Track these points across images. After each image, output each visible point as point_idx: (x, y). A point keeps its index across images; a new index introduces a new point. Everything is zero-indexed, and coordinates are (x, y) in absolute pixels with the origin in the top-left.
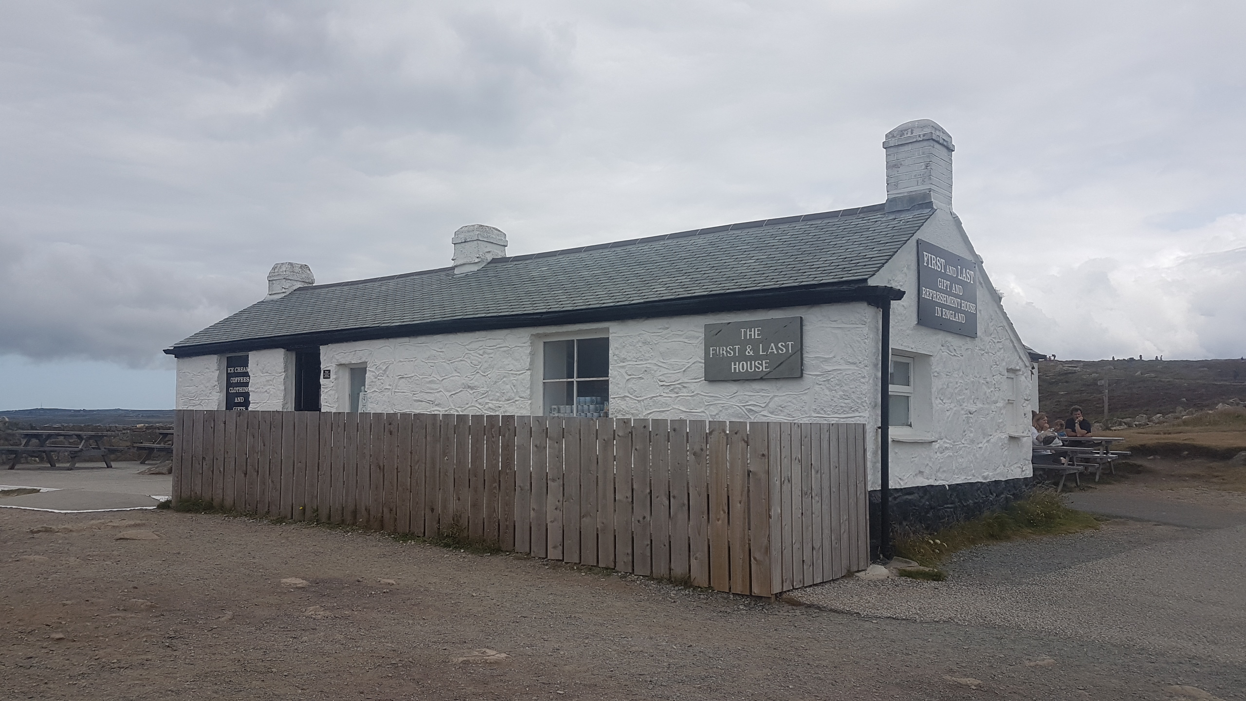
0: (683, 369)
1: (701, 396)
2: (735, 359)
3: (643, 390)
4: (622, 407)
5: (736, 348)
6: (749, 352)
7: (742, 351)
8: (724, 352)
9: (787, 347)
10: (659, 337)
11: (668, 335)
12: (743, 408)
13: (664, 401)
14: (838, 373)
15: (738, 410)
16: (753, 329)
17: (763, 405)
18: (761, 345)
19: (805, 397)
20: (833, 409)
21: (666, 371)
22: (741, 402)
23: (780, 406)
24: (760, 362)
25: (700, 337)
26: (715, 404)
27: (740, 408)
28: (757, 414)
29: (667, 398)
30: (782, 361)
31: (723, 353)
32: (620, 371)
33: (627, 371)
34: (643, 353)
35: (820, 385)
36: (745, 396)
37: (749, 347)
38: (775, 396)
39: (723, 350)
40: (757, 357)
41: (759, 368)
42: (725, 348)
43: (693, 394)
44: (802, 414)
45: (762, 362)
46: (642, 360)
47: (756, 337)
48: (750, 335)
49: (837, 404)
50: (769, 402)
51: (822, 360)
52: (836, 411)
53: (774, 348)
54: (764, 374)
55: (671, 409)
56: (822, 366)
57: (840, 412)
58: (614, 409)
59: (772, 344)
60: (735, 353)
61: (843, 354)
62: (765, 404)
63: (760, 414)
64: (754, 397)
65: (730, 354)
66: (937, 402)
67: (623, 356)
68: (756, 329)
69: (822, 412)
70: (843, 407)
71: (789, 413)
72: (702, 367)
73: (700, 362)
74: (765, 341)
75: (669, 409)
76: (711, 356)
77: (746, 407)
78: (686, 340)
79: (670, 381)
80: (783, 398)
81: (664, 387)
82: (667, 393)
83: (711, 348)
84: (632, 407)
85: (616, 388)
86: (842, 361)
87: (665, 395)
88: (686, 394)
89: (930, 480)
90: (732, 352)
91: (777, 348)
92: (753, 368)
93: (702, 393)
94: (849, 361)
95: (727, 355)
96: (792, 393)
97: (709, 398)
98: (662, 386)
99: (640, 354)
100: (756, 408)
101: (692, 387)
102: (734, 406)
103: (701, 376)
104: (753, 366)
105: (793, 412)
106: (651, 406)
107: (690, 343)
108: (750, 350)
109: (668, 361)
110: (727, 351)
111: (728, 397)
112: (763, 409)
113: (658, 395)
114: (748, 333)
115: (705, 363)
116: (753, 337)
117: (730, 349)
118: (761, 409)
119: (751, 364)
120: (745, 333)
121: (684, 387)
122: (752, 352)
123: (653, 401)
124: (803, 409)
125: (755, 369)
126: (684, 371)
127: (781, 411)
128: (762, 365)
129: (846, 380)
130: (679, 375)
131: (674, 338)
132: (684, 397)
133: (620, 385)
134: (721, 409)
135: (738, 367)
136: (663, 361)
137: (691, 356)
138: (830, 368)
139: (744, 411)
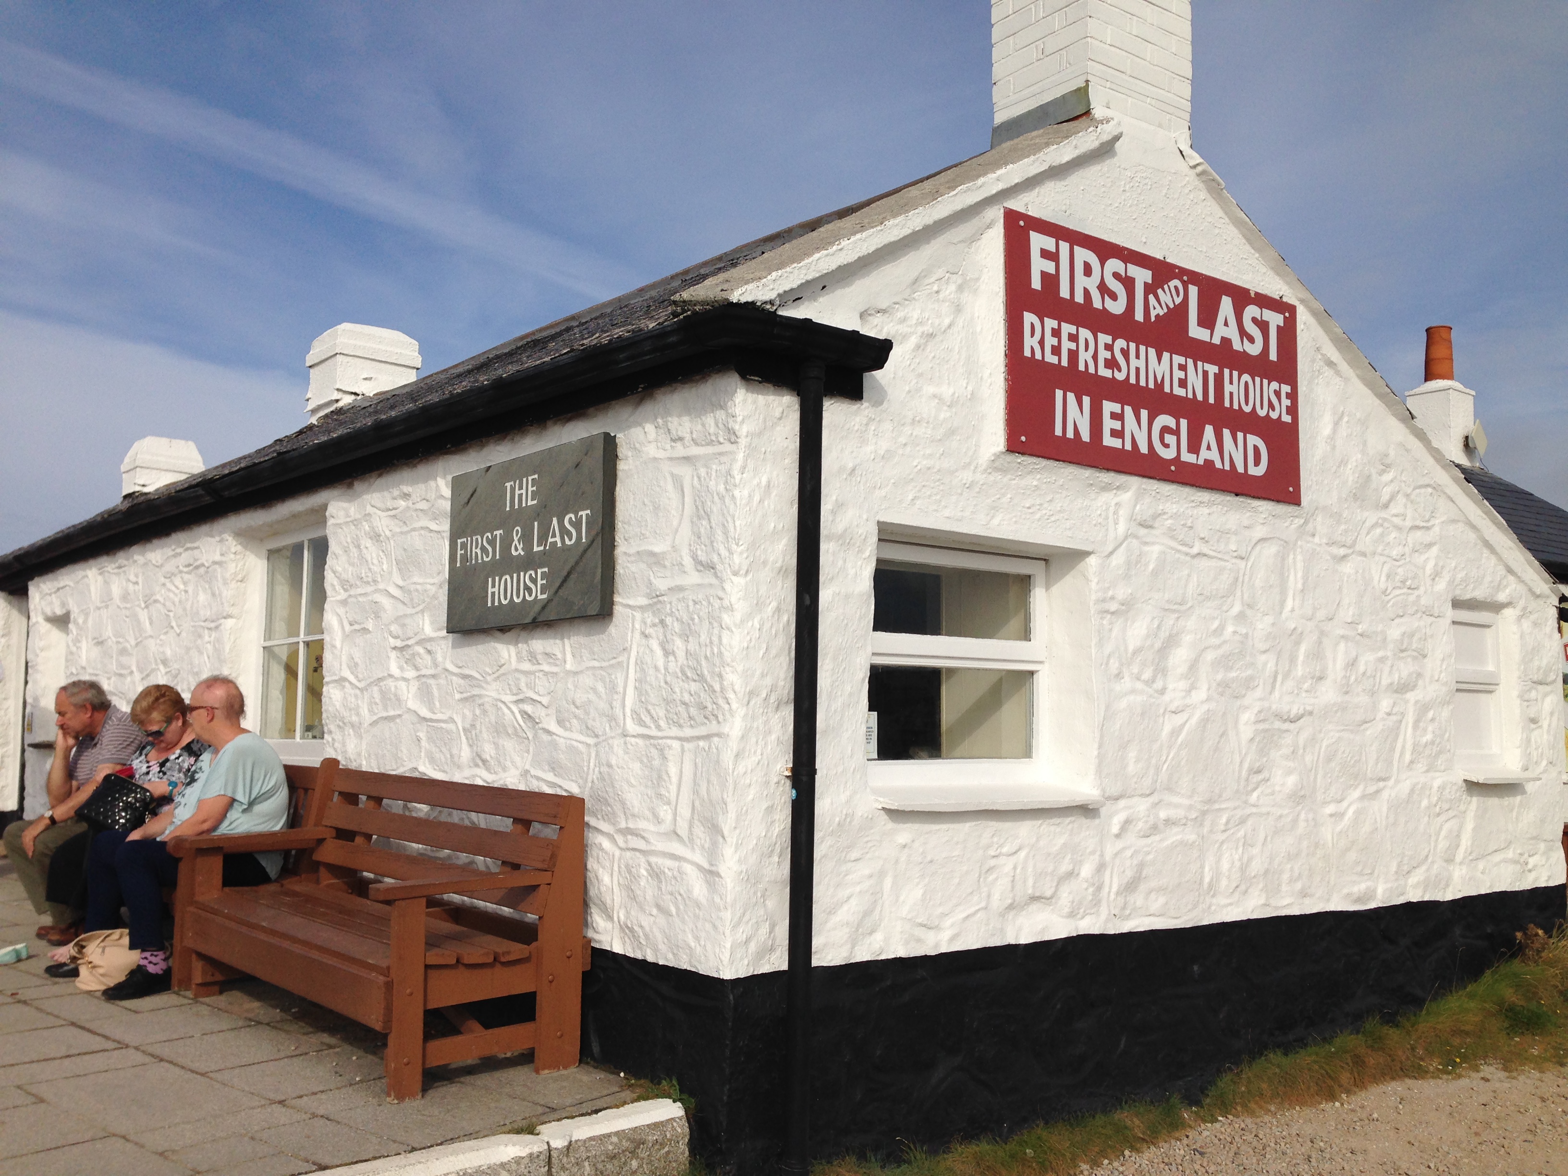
0: (426, 604)
1: (449, 676)
2: (495, 569)
3: (368, 663)
5: (496, 536)
6: (518, 548)
7: (507, 543)
8: (479, 550)
10: (395, 521)
11: (408, 514)
12: (514, 709)
13: (394, 691)
14: (680, 600)
15: (506, 714)
16: (525, 480)
17: (546, 702)
18: (536, 525)
19: (618, 674)
20: (668, 711)
21: (401, 611)
22: (511, 690)
23: (574, 703)
24: (534, 574)
26: (471, 696)
27: (509, 709)
29: (400, 683)
30: (569, 569)
31: (476, 554)
32: (339, 612)
34: (371, 566)
35: (647, 636)
36: (517, 675)
37: (517, 534)
38: (567, 674)
39: (476, 546)
40: (528, 562)
41: (531, 593)
42: (480, 539)
43: (437, 671)
44: (611, 728)
46: (369, 582)
47: (530, 502)
48: (521, 497)
49: (675, 696)
51: (650, 560)
52: (675, 717)
53: (557, 530)
54: (538, 608)
55: (404, 713)
56: (652, 577)
57: (682, 722)
59: (555, 521)
60: (495, 551)
62: (550, 697)
63: (541, 726)
64: (532, 677)
65: (488, 555)
68: (530, 479)
69: (648, 720)
70: (688, 705)
71: (590, 723)
74: (544, 511)
75: (401, 712)
76: (458, 564)
77: (519, 706)
79: (406, 635)
80: (580, 678)
81: (397, 652)
82: (401, 668)
83: (459, 543)
86: (689, 561)
87: (397, 674)
88: (429, 671)
90: (490, 550)
91: (564, 532)
93: (452, 668)
94: (701, 559)
95: (482, 557)
96: (595, 665)
97: (462, 681)
98: (393, 649)
99: (366, 569)
100: (534, 709)
101: (439, 651)
102: (500, 705)
104: (521, 587)
105: (595, 720)
106: (376, 704)
108: (519, 541)
109: (406, 583)
110: (482, 547)
111: (490, 678)
112: (546, 712)
113: (386, 674)
114: (517, 492)
116: (524, 504)
117: (488, 540)
118: (542, 712)
119: (519, 581)
120: (513, 490)
121: (428, 652)
122: (521, 545)
123: (380, 692)
124: (614, 712)
125: (524, 595)
126: (428, 608)
127: (576, 717)
128: (536, 581)
129: (692, 619)
130: (419, 619)
131: (415, 521)
132: (425, 679)
133: (337, 648)
134: (478, 712)
135: (497, 591)
136: (399, 583)
137: (440, 567)
138: (664, 586)
139: (516, 719)
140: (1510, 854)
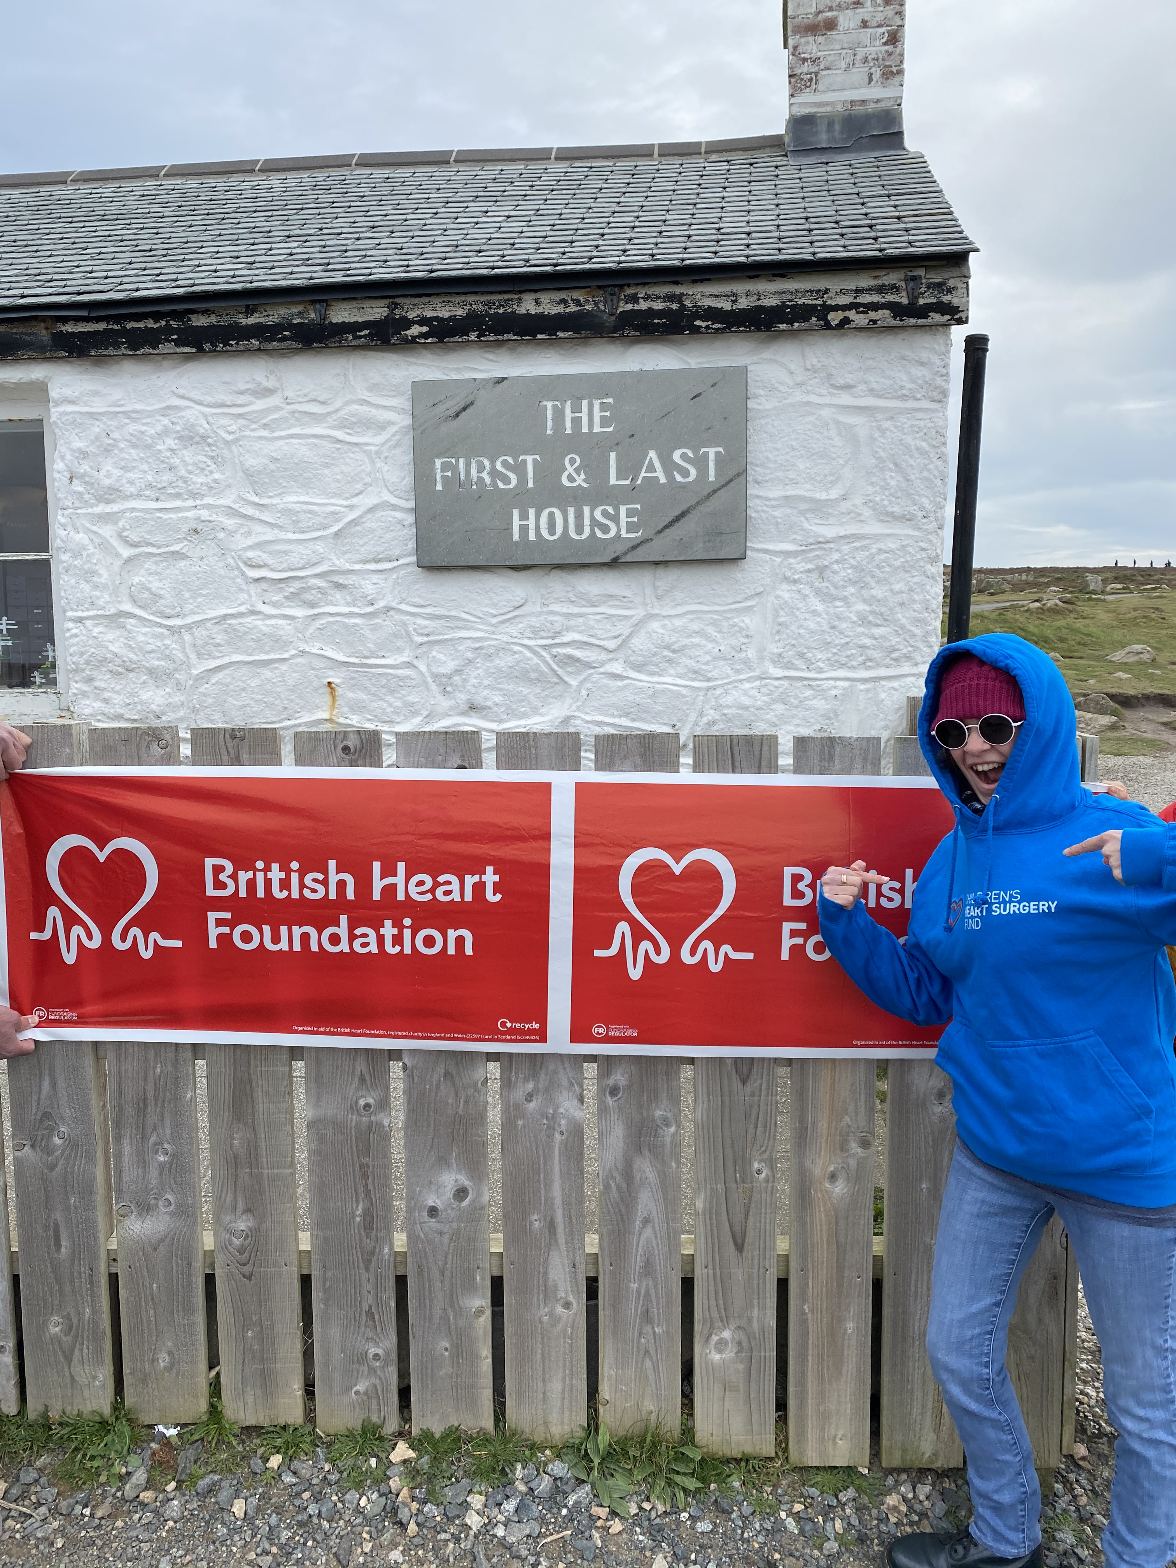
0: (335, 529)
1: (398, 617)
3: (187, 595)
4: (112, 648)
5: (525, 461)
8: (485, 475)
9: (701, 463)
10: (241, 422)
11: (275, 416)
12: (544, 654)
13: (266, 629)
14: (857, 549)
15: (529, 659)
16: (585, 403)
17: (611, 644)
18: (613, 455)
19: (747, 621)
20: (835, 654)
21: (270, 534)
22: (536, 632)
23: (668, 647)
24: (611, 510)
25: (393, 424)
26: (451, 640)
27: (535, 653)
28: (592, 671)
29: (280, 622)
30: (683, 508)
31: (480, 479)
32: (95, 528)
33: (124, 529)
34: (183, 472)
35: (795, 582)
36: (551, 618)
37: (572, 462)
38: (651, 617)
39: (481, 468)
41: (605, 529)
42: (487, 463)
43: (370, 609)
44: (738, 672)
45: (617, 510)
46: (178, 496)
47: (597, 429)
48: (577, 422)
49: (848, 640)
50: (630, 636)
51: (803, 506)
52: (843, 660)
53: (657, 465)
54: (620, 549)
55: (293, 657)
56: (806, 525)
57: (854, 663)
58: (82, 654)
59: (652, 454)
60: (522, 479)
61: (870, 490)
62: (619, 641)
63: (601, 670)
64: (581, 620)
65: (507, 481)
67: (107, 482)
68: (597, 404)
69: (799, 663)
70: (868, 648)
71: (697, 667)
72: (400, 522)
73: (395, 507)
75: (286, 656)
76: (439, 487)
77: (555, 651)
78: (339, 434)
79: (285, 565)
80: (678, 622)
81: (264, 586)
82: (275, 605)
83: (438, 462)
84: (149, 648)
85: (86, 587)
86: (867, 512)
87: (268, 610)
88: (346, 610)
90: (513, 477)
91: (669, 465)
92: (587, 531)
93: (403, 607)
94: (890, 509)
95: (494, 484)
96: (705, 608)
97: (427, 622)
98: (257, 580)
99: (166, 477)
100: (588, 653)
101: (368, 587)
102: (516, 648)
103: (397, 552)
104: (587, 521)
105: (707, 663)
106: (219, 645)
107: (356, 444)
108: (577, 470)
109: (275, 501)
110: (494, 473)
111: (494, 621)
112: (611, 656)
113: (243, 609)
114: (569, 415)
115: (416, 510)
116: (585, 430)
117: (505, 464)
118: (604, 656)
119: (579, 516)
120: (559, 415)
121: (339, 586)
122: (583, 476)
123: (225, 631)
124: (743, 655)
125: (592, 531)
126: (337, 534)
127: (670, 661)
128: (616, 519)
129: (878, 567)
130: (320, 547)
131: (294, 426)
132: (339, 618)
133: (100, 576)
134: (470, 655)
136: (256, 499)
137: (359, 486)
138: (829, 532)
139: (546, 663)
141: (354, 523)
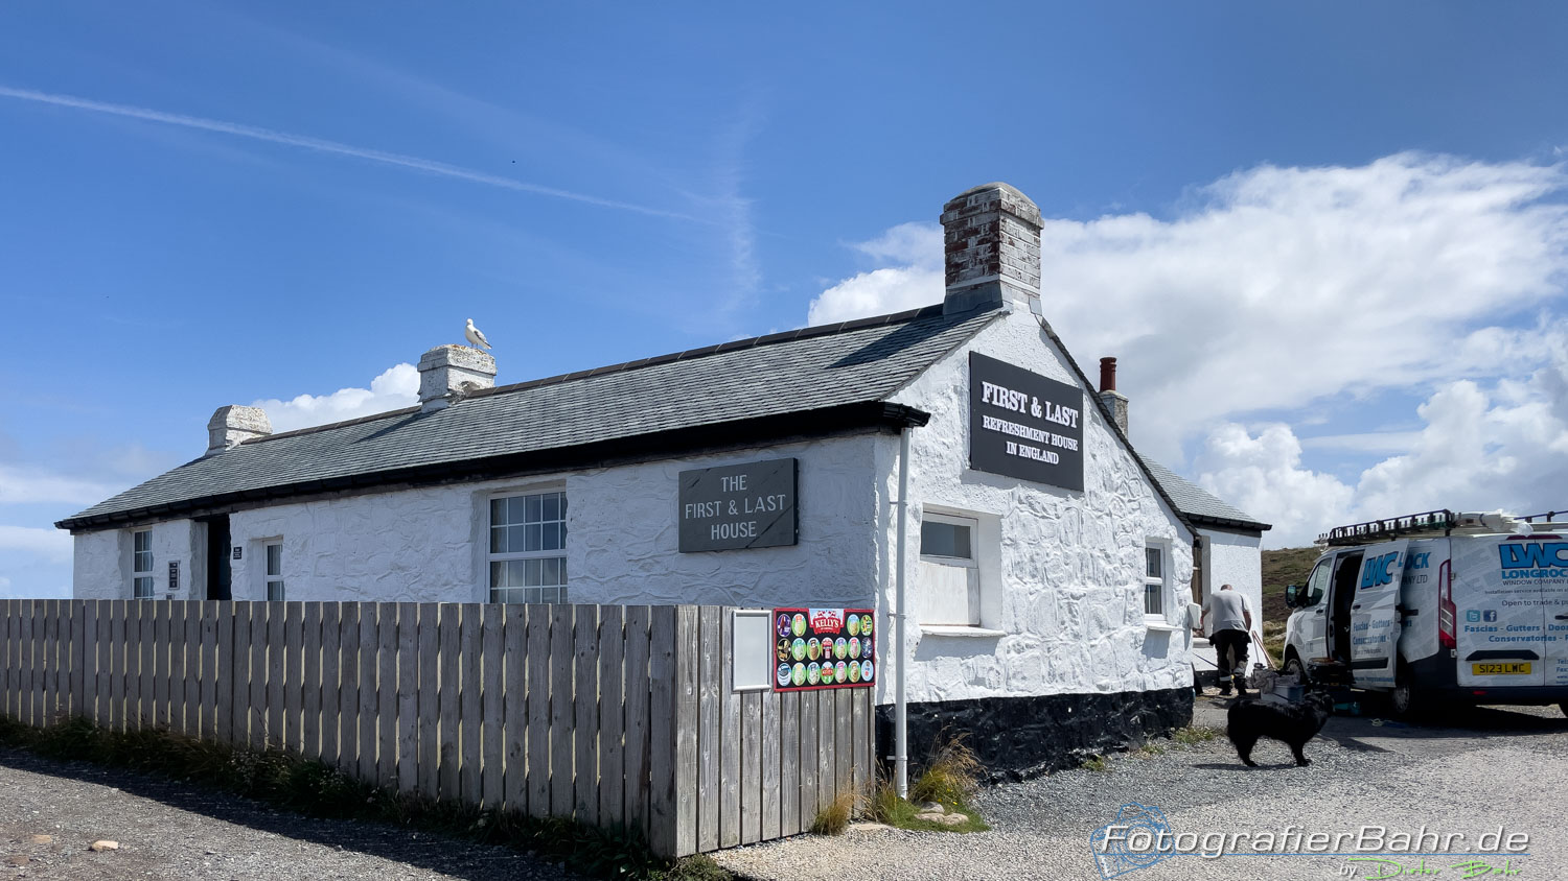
0: (656, 537)
1: (676, 574)
2: (716, 520)
3: (607, 568)
4: (583, 590)
5: (716, 504)
6: (733, 511)
7: (725, 508)
8: (703, 511)
9: (777, 501)
10: (627, 491)
11: (636, 489)
12: (727, 590)
13: (632, 582)
14: (841, 538)
15: (722, 594)
16: (737, 477)
17: (751, 586)
18: (747, 500)
19: (801, 573)
20: (834, 590)
21: (635, 540)
22: (724, 581)
23: (772, 587)
24: (746, 524)
25: (674, 490)
26: (694, 585)
27: (724, 591)
28: (744, 599)
29: (636, 578)
30: (771, 522)
31: (701, 513)
32: (578, 541)
33: (587, 540)
34: (607, 515)
35: (819, 555)
36: (729, 573)
37: (732, 503)
38: (765, 573)
39: (701, 508)
40: (742, 517)
41: (744, 533)
42: (703, 505)
43: (666, 572)
44: (797, 598)
45: (748, 524)
46: (606, 524)
47: (741, 488)
48: (734, 485)
49: (839, 582)
50: (758, 582)
51: (821, 520)
52: (838, 592)
53: (762, 503)
54: (750, 540)
56: (822, 528)
57: (843, 594)
58: (572, 595)
59: (760, 499)
60: (715, 512)
61: (847, 511)
62: (754, 584)
64: (739, 575)
65: (710, 513)
66: (1010, 581)
67: (583, 520)
68: (741, 477)
69: (821, 594)
70: (847, 586)
71: (782, 596)
73: (675, 526)
74: (752, 493)
75: (638, 594)
76: (687, 517)
77: (731, 589)
79: (639, 553)
80: (775, 575)
81: (632, 563)
82: (635, 571)
83: (687, 505)
85: (575, 565)
87: (633, 574)
88: (659, 572)
89: (997, 691)
90: (712, 511)
91: (767, 504)
92: (737, 534)
93: (677, 570)
94: (854, 520)
95: (706, 514)
96: (785, 567)
97: (686, 577)
98: (629, 561)
100: (742, 590)
101: (665, 561)
102: (717, 589)
103: (675, 546)
104: (737, 529)
106: (616, 590)
107: (664, 499)
108: (734, 507)
109: (637, 525)
110: (706, 510)
111: (708, 576)
112: (751, 591)
113: (624, 573)
114: (731, 482)
115: (679, 528)
116: (737, 489)
117: (710, 506)
118: (748, 591)
119: (735, 527)
120: (728, 481)
121: (658, 562)
122: (736, 509)
123: (619, 584)
124: (799, 590)
125: (739, 534)
126: (657, 539)
127: (773, 594)
128: (747, 528)
130: (650, 545)
131: (644, 492)
132: (656, 576)
133: (580, 560)
134: (700, 592)
135: (718, 532)
136: (631, 525)
137: (664, 518)
138: (831, 532)
140: (1168, 669)
141: (662, 534)
